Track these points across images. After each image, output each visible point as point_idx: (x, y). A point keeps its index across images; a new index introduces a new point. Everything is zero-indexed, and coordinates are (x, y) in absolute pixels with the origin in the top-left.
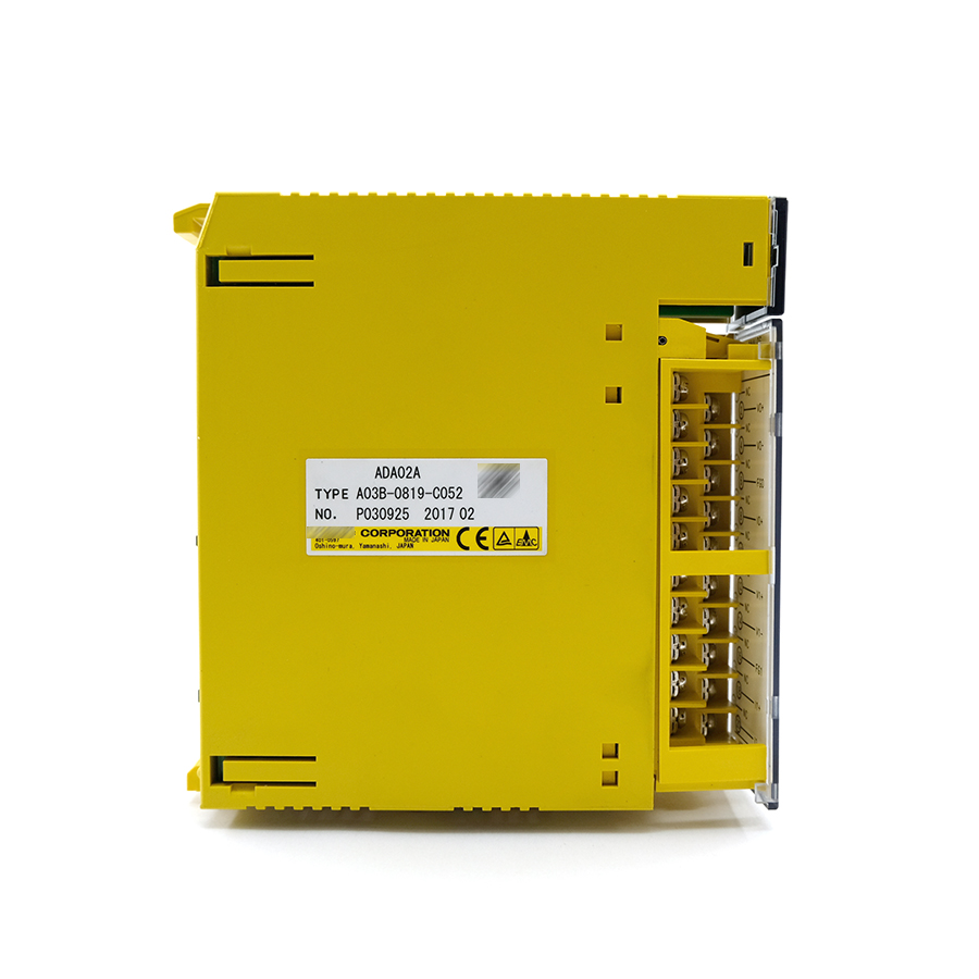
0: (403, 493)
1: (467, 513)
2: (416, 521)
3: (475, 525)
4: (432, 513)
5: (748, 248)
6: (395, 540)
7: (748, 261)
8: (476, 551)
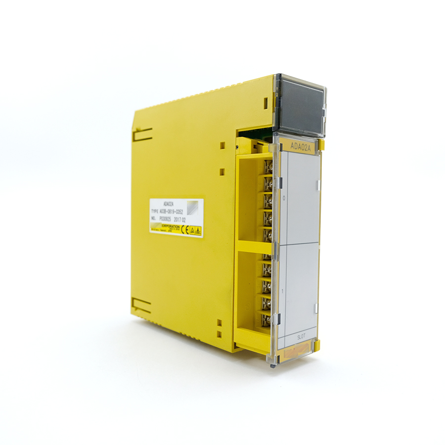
0: (169, 211)
1: (184, 220)
2: (172, 223)
3: (186, 224)
4: (176, 219)
5: (266, 100)
6: (167, 229)
7: (266, 107)
8: (186, 235)
